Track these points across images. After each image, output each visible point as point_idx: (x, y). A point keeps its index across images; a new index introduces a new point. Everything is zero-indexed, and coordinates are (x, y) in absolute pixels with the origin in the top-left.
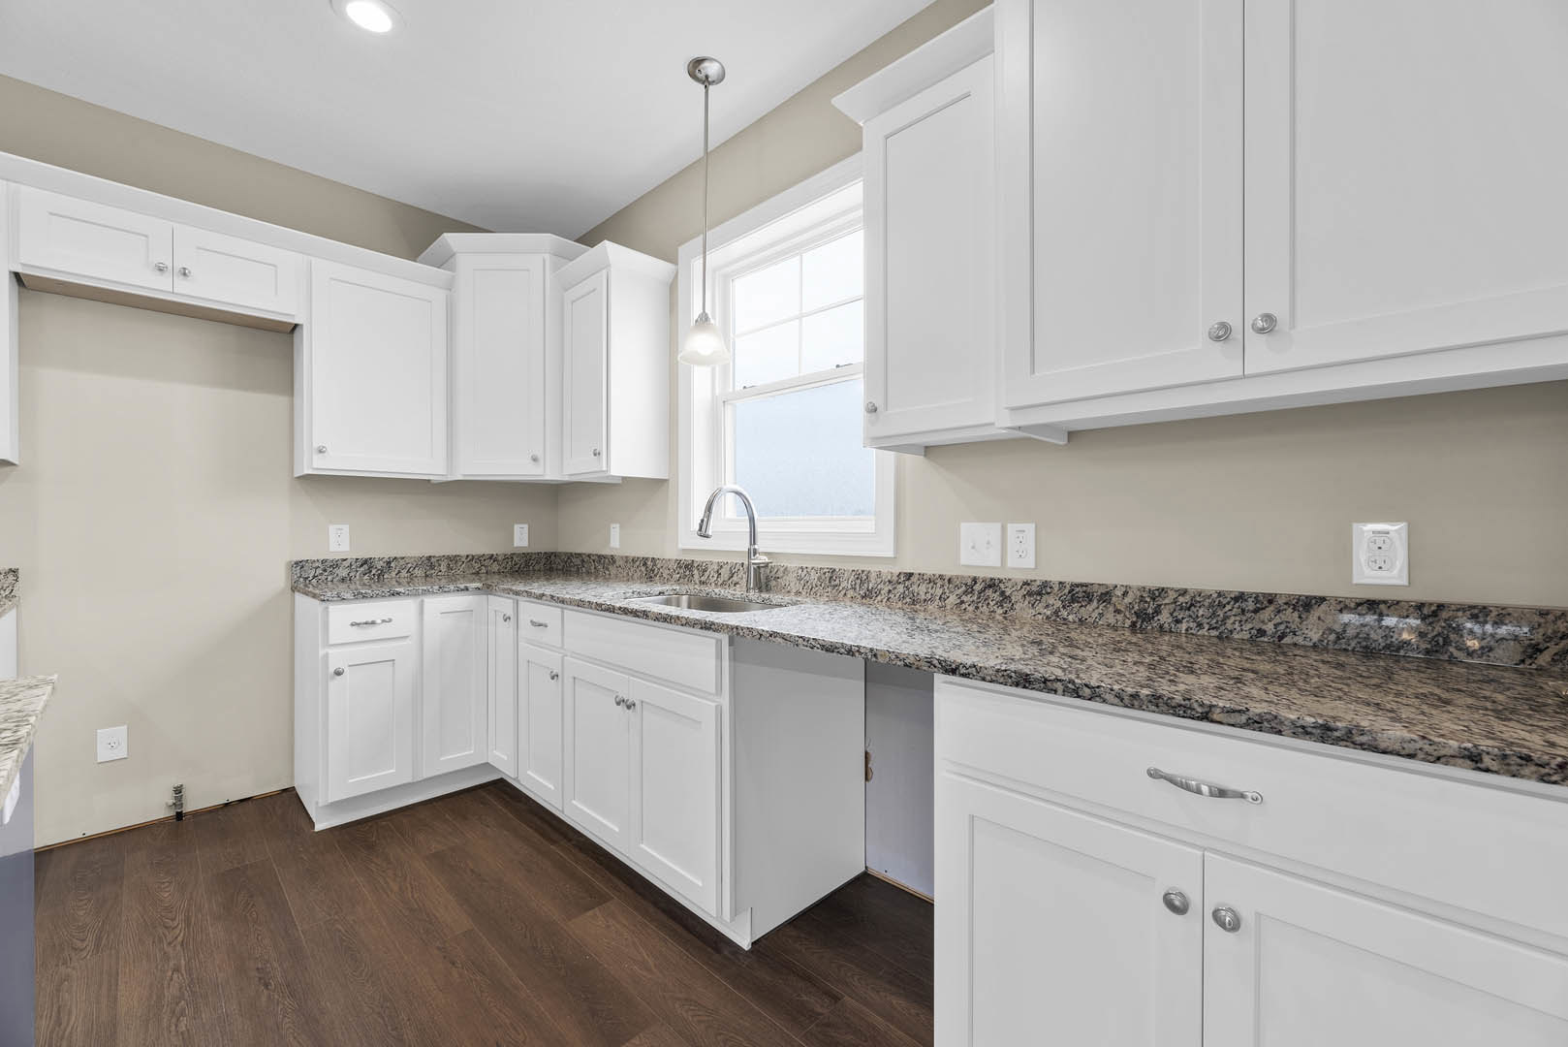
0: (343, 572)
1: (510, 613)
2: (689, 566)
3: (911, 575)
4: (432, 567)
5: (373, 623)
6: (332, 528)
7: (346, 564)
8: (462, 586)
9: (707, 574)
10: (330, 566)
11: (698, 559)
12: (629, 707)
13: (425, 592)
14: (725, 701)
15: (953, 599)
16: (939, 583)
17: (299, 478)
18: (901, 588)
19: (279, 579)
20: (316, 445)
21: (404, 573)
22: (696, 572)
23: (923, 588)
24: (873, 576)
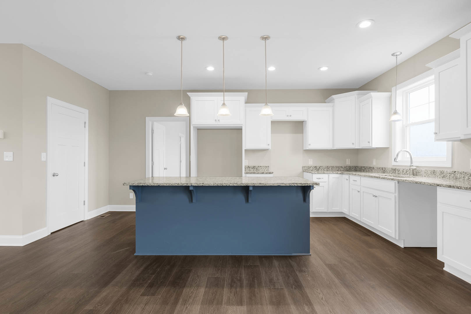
0: (311, 169)
1: (348, 178)
2: (395, 170)
3: (455, 172)
4: (328, 169)
5: (320, 178)
6: (310, 160)
7: (312, 167)
8: (337, 172)
9: (399, 172)
10: (309, 167)
11: (397, 168)
12: (376, 197)
13: (330, 173)
14: (397, 194)
15: (467, 178)
16: (463, 174)
17: (304, 150)
18: (453, 175)
19: (301, 170)
20: (309, 143)
21: (323, 170)
22: (397, 171)
23: (459, 175)
24: (445, 172)
